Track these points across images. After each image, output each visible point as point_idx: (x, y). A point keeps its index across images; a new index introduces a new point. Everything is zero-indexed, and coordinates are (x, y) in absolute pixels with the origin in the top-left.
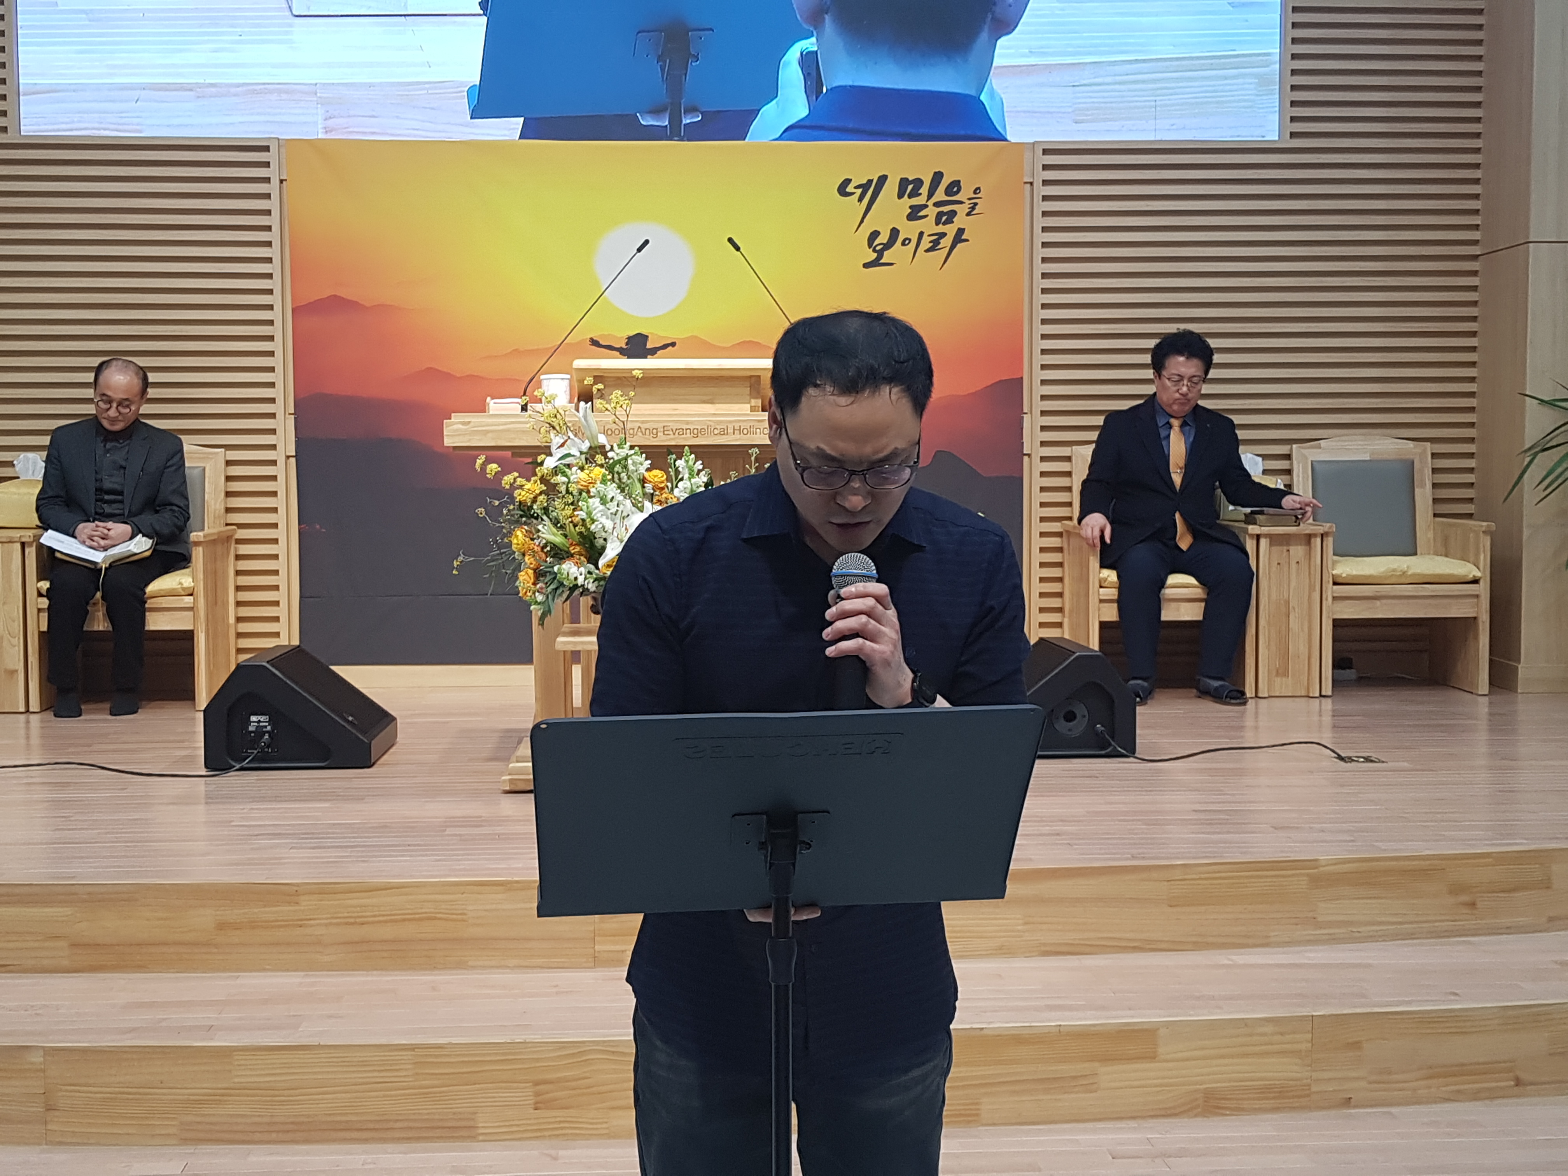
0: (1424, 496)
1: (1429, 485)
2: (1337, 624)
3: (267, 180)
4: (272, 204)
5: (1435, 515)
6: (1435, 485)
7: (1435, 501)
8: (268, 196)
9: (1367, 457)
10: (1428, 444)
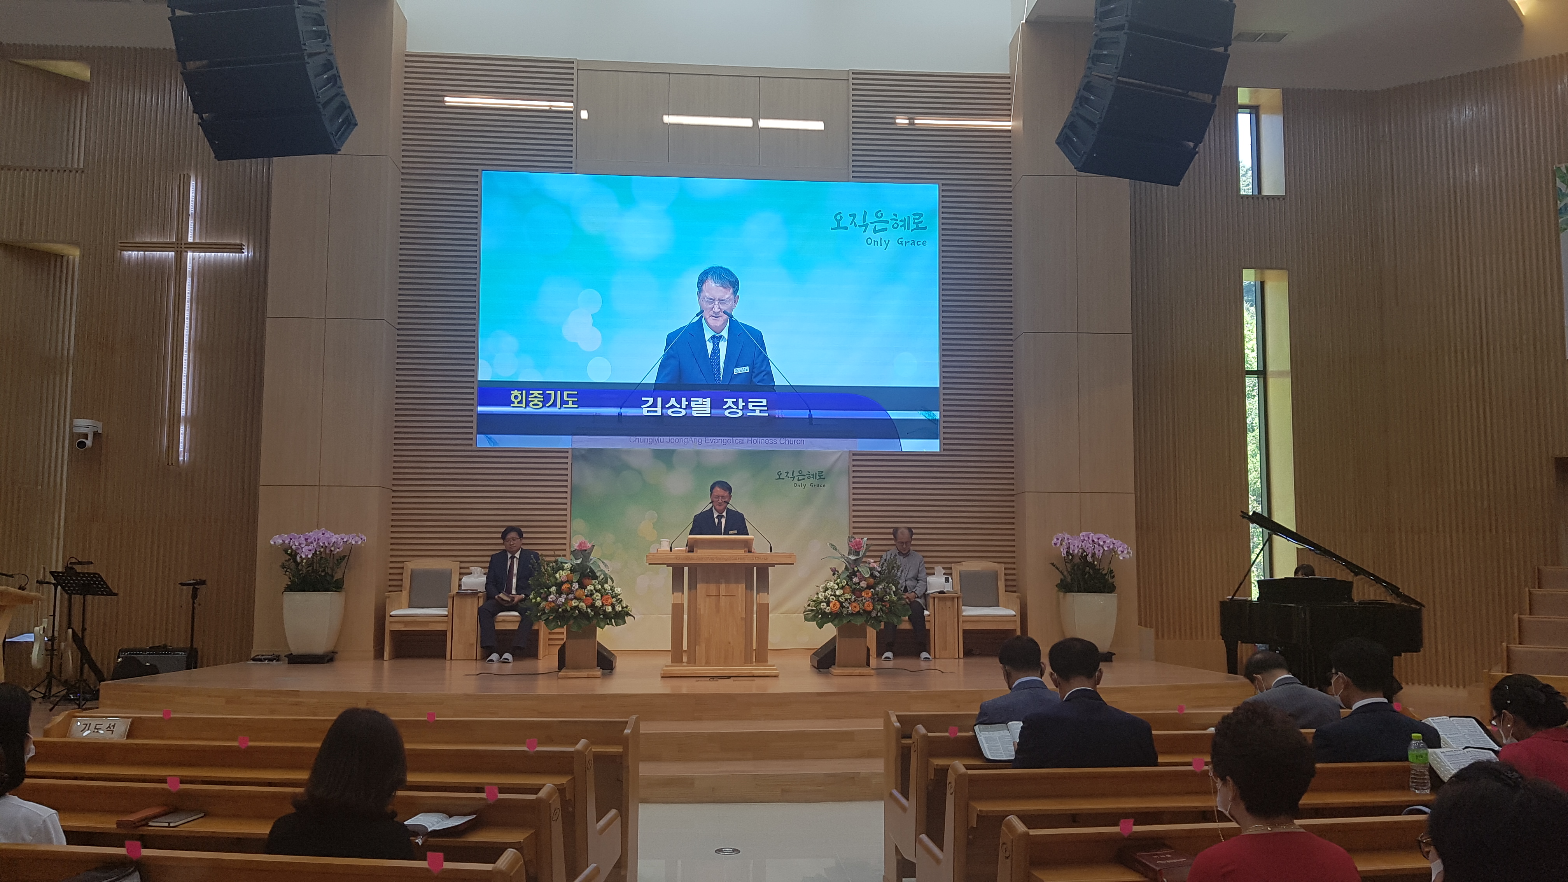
0: (1001, 584)
1: (1003, 580)
2: (965, 631)
3: (567, 463)
4: (568, 472)
5: (1006, 591)
6: (1006, 580)
7: (1006, 586)
8: (567, 469)
9: (979, 569)
10: (1003, 564)
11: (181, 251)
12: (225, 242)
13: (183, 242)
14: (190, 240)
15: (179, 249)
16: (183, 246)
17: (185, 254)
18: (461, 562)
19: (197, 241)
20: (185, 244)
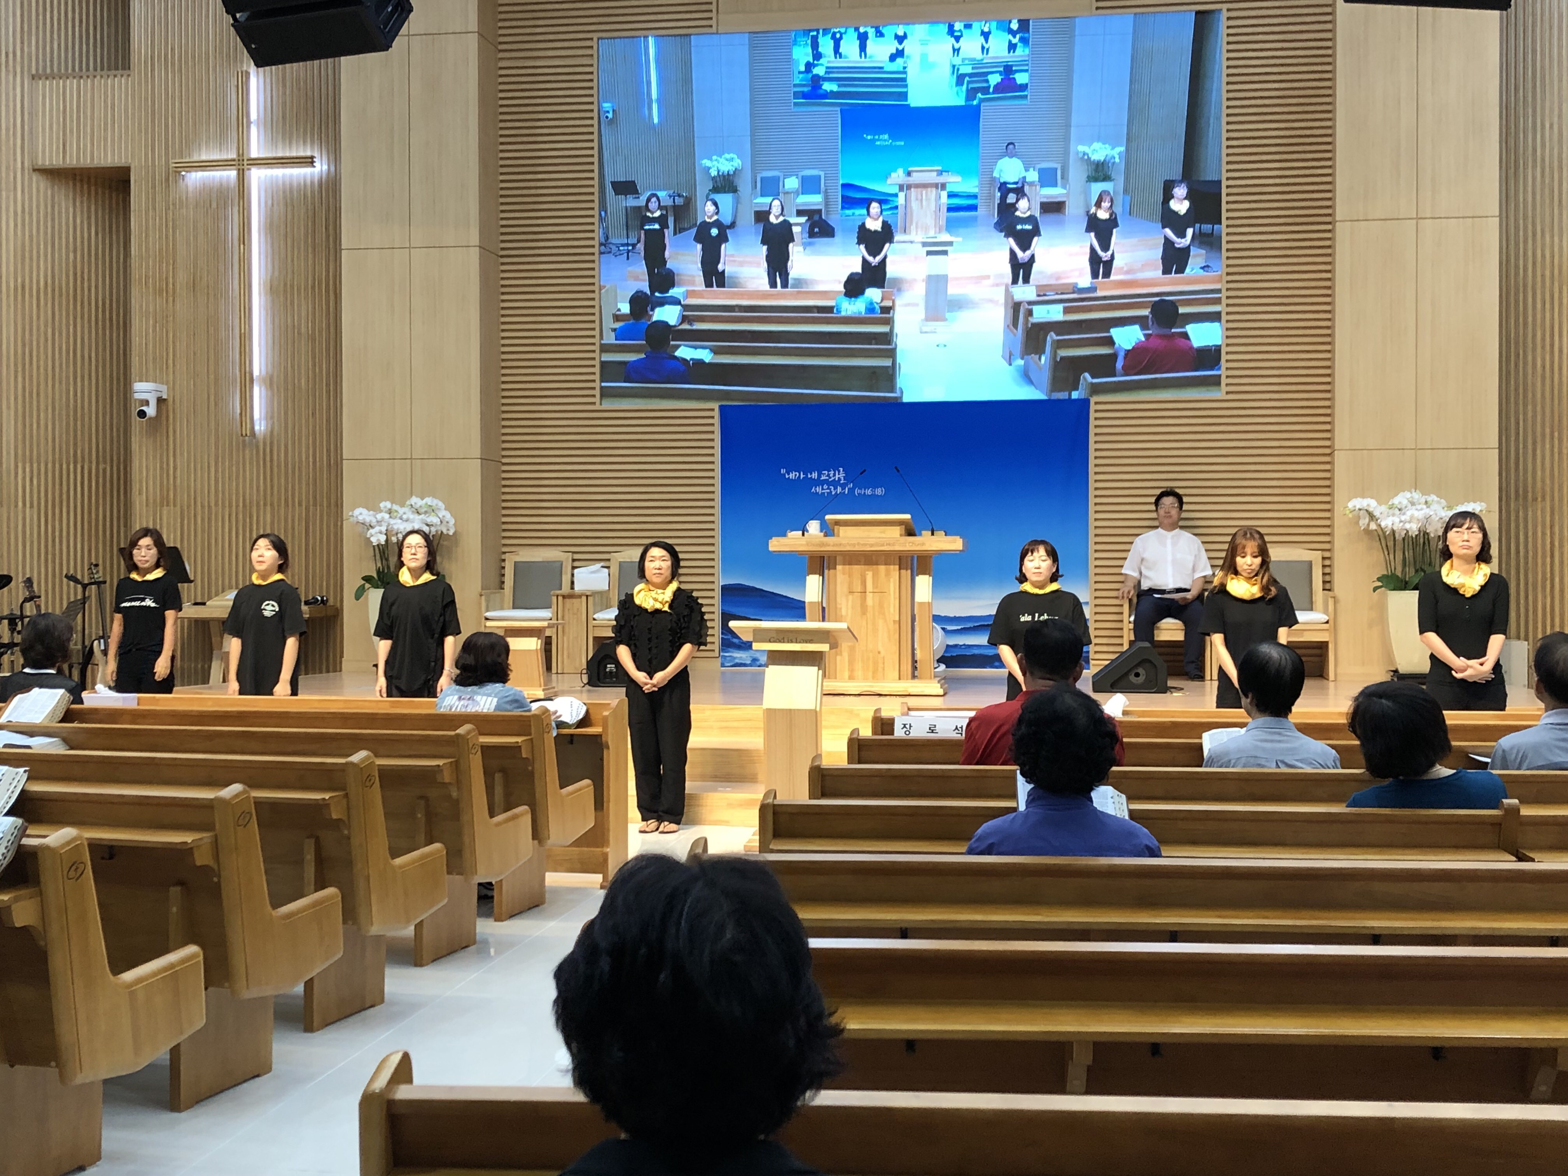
0: (1317, 580)
1: (1320, 574)
3: (713, 425)
4: (715, 436)
8: (713, 432)
11: (243, 170)
12: (294, 154)
13: (245, 158)
14: (254, 154)
15: (241, 167)
16: (245, 163)
17: (246, 173)
18: (574, 553)
19: (262, 156)
20: (248, 160)
